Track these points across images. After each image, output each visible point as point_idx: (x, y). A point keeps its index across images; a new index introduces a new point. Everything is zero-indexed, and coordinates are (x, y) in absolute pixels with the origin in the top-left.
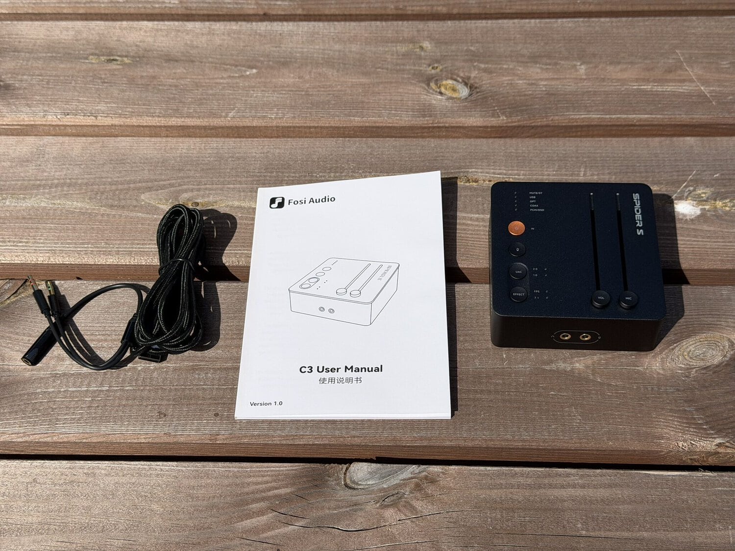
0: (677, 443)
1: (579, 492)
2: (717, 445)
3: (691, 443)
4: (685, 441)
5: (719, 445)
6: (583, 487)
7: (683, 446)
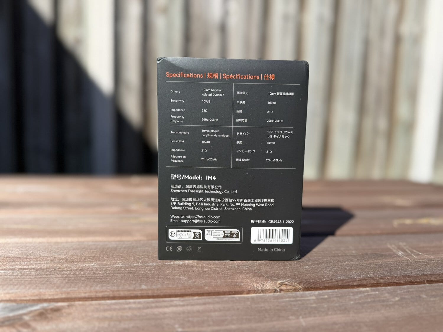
0: (253, 285)
1: (180, 309)
2: (279, 284)
3: (262, 284)
4: (258, 283)
5: (281, 284)
6: (183, 305)
7: (257, 286)
